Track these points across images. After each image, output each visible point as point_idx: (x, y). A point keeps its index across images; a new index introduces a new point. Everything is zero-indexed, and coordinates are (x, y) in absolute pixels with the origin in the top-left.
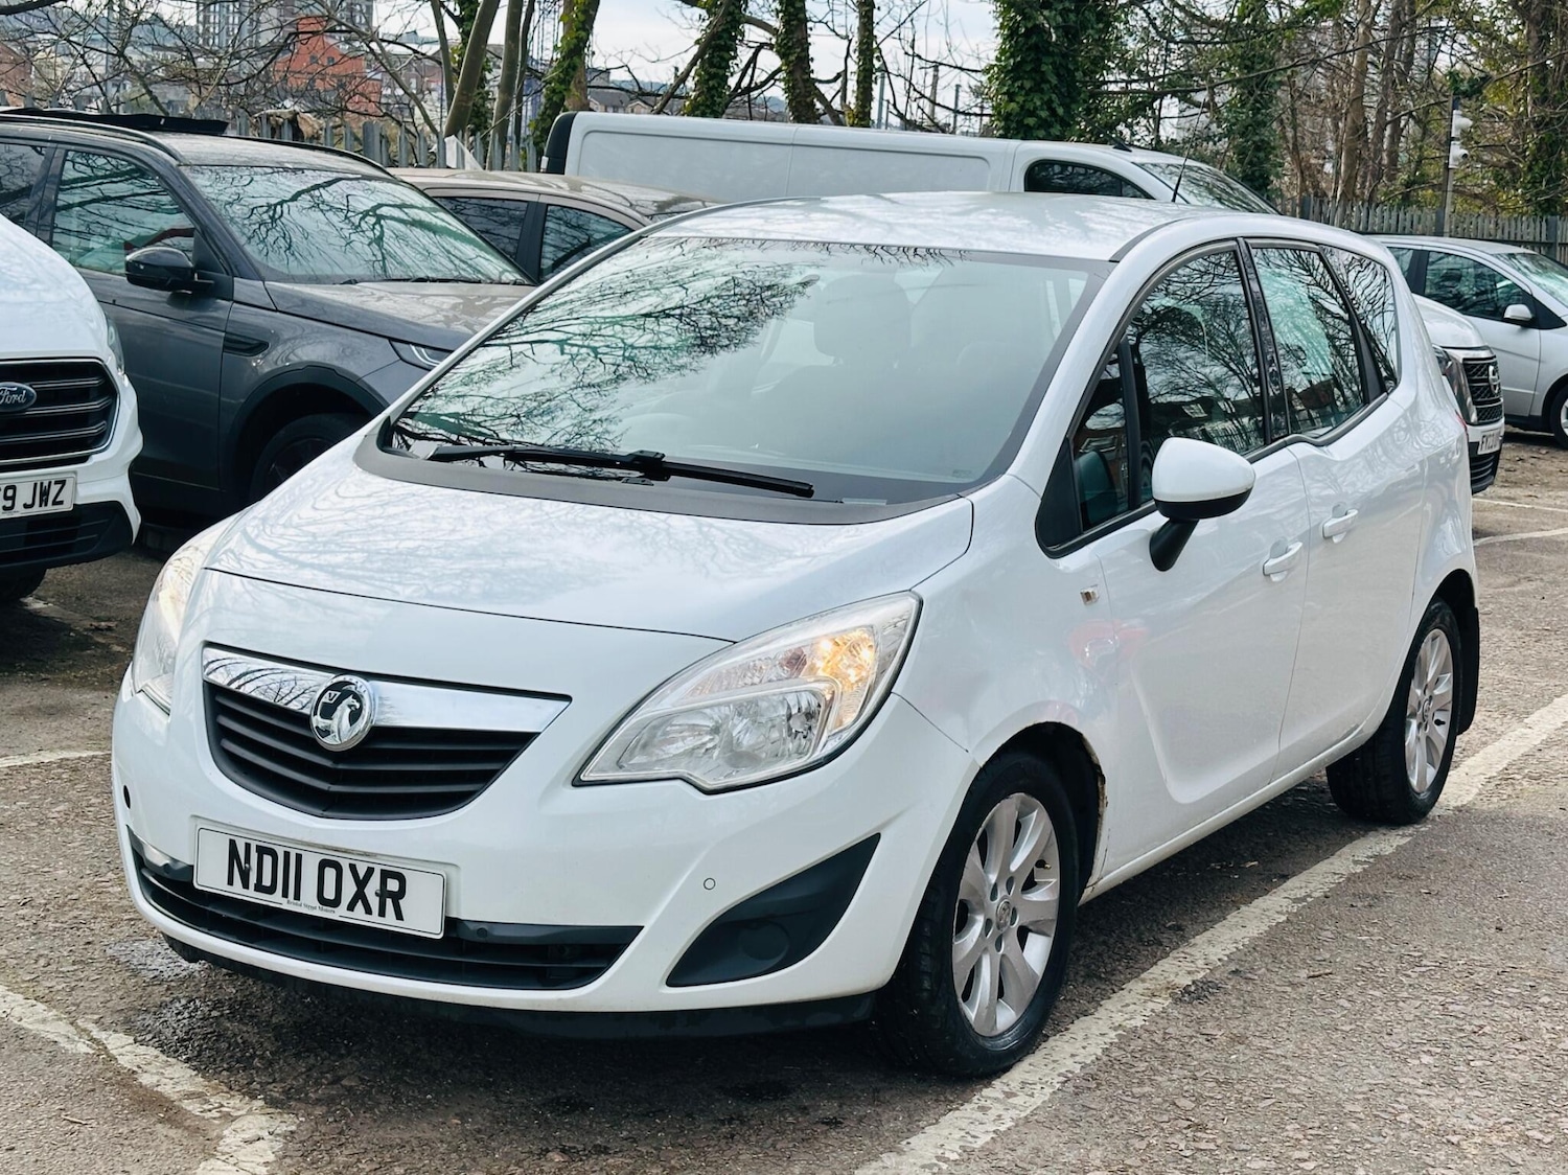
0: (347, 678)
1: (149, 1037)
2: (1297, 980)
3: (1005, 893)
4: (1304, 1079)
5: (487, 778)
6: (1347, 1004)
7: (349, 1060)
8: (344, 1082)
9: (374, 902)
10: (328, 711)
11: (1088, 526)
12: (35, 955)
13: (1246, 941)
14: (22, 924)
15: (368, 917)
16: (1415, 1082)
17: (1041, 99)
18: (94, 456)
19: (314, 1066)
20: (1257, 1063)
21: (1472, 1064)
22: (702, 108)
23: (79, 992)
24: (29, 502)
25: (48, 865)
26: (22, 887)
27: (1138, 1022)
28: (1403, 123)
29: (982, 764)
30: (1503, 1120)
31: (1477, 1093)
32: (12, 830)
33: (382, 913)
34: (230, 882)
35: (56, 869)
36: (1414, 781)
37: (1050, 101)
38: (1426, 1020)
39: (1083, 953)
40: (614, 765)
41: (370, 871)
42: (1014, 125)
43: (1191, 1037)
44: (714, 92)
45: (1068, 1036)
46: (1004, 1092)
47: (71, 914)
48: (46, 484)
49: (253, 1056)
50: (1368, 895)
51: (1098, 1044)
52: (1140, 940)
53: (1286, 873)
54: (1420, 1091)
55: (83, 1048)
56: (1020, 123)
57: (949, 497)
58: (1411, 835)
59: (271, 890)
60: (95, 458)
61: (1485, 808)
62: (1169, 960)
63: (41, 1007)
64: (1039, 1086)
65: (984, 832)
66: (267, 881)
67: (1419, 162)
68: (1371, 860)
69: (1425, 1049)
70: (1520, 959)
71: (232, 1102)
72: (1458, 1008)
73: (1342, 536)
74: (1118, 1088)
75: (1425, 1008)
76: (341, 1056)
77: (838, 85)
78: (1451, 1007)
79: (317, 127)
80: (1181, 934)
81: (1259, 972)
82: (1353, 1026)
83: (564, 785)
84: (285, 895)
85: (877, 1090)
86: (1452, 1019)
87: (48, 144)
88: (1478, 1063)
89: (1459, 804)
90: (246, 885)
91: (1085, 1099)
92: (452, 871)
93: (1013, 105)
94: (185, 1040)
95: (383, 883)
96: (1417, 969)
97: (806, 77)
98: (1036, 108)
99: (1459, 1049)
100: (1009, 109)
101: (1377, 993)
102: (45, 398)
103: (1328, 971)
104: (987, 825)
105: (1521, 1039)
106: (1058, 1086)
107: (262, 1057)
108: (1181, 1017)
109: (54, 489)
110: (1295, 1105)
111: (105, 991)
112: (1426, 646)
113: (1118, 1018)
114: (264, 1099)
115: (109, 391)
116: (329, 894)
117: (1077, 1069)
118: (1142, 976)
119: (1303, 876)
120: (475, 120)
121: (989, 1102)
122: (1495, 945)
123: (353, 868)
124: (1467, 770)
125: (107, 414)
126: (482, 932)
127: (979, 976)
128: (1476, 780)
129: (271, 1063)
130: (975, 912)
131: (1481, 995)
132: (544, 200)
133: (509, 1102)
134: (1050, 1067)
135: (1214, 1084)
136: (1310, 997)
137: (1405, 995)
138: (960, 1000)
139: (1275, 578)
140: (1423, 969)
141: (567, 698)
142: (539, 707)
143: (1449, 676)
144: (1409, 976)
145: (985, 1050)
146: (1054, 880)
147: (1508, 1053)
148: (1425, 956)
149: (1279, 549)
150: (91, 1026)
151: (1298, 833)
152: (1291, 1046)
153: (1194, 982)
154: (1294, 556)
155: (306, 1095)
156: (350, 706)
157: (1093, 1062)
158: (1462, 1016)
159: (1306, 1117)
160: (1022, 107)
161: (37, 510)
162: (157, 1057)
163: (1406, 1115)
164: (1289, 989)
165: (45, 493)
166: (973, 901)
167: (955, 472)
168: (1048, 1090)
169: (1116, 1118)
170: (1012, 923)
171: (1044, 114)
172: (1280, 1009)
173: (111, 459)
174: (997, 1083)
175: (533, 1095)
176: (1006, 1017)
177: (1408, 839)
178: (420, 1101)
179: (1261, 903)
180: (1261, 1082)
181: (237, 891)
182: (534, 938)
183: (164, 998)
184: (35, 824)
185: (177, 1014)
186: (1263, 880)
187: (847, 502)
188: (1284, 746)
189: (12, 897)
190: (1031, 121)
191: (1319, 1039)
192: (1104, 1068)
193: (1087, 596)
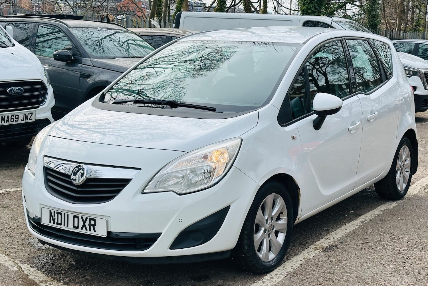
0: (80, 164)
1: (34, 265)
2: (358, 244)
3: (270, 221)
4: (355, 272)
5: (118, 192)
6: (372, 251)
7: (89, 271)
8: (86, 277)
9: (88, 227)
10: (75, 174)
11: (294, 118)
12: (8, 243)
13: (346, 233)
14: (7, 234)
15: (86, 231)
16: (387, 273)
17: (312, 5)
18: (40, 106)
19: (79, 273)
20: (343, 268)
21: (405, 267)
22: (219, 10)
23: (17, 253)
24: (23, 119)
25: (17, 218)
26: (9, 224)
27: (312, 257)
28: (415, 9)
29: (261, 186)
30: (411, 284)
31: (404, 276)
32: (10, 208)
33: (90, 230)
34: (50, 222)
35: (19, 219)
36: (399, 188)
37: (315, 6)
38: (394, 255)
39: (300, 237)
40: (154, 187)
41: (87, 218)
42: (305, 12)
43: (326, 261)
44: (222, 6)
45: (291, 261)
46: (270, 277)
47: (21, 231)
48: (27, 114)
49: (62, 270)
50: (383, 220)
51: (299, 263)
52: (316, 234)
53: (361, 214)
54: (388, 276)
55: (15, 269)
56: (307, 12)
57: (253, 110)
58: (398, 203)
59: (61, 224)
60: (41, 107)
61: (421, 195)
62: (323, 239)
63: (6, 257)
64: (280, 276)
65: (263, 204)
66: (60, 222)
67: (418, 20)
68: (386, 210)
69: (392, 263)
70: (423, 237)
71: (54, 283)
72: (403, 251)
73: (373, 120)
74: (302, 276)
75: (394, 252)
76: (87, 270)
77: (258, 3)
78: (401, 251)
79: (113, 18)
80: (328, 232)
81: (348, 242)
82: (372, 257)
83: (139, 193)
84: (64, 225)
85: (234, 277)
86: (401, 255)
87: (34, 23)
88: (406, 267)
89: (413, 194)
90: (54, 223)
91: (293, 279)
92: (108, 218)
93: (305, 7)
94: (44, 266)
95: (90, 222)
96: (393, 241)
97: (249, 1)
98: (311, 8)
99: (402, 263)
100: (304, 8)
101: (381, 248)
102: (26, 91)
103: (368, 241)
104: (264, 203)
105: (420, 260)
106: (286, 275)
107: (64, 270)
108: (324, 255)
109: (30, 116)
110: (352, 280)
111: (25, 252)
112: (401, 151)
113: (306, 256)
114: (63, 282)
115: (45, 89)
116: (76, 225)
117: (292, 270)
118: (315, 244)
119: (365, 215)
120: (159, 15)
121: (265, 280)
122: (417, 234)
123: (82, 218)
124: (416, 185)
125: (44, 95)
126: (117, 235)
127: (263, 245)
128: (419, 187)
129: (67, 272)
130: (261, 227)
131: (410, 248)
132: (171, 35)
133: (131, 282)
134: (284, 270)
135: (330, 274)
136: (361, 249)
137: (389, 248)
138: (257, 252)
139: (352, 132)
140: (395, 241)
141: (140, 169)
142: (132, 172)
143: (409, 158)
144: (391, 243)
145: (265, 266)
146: (286, 218)
147: (415, 264)
148: (396, 237)
149: (353, 123)
150: (18, 262)
151: (366, 203)
152: (354, 263)
153: (329, 245)
154: (358, 125)
155: (75, 281)
156: (81, 173)
157: (297, 268)
158: (404, 254)
159: (354, 283)
160: (307, 8)
161: (25, 121)
162: (35, 271)
163: (383, 283)
164: (356, 247)
165: (27, 117)
166: (260, 224)
167: (255, 103)
168: (283, 277)
169: (301, 284)
170: (273, 230)
171: (313, 9)
172: (352, 252)
173: (45, 107)
174: (269, 275)
175: (138, 280)
176: (272, 256)
177: (397, 204)
178: (106, 282)
179: (352, 223)
180: (343, 274)
181: (52, 224)
182: (131, 236)
183: (40, 254)
184: (16, 206)
185: (43, 259)
186: (354, 216)
187: (225, 113)
188: (357, 179)
189: (5, 227)
190: (310, 11)
191: (362, 261)
192: (300, 270)
193: (293, 138)
